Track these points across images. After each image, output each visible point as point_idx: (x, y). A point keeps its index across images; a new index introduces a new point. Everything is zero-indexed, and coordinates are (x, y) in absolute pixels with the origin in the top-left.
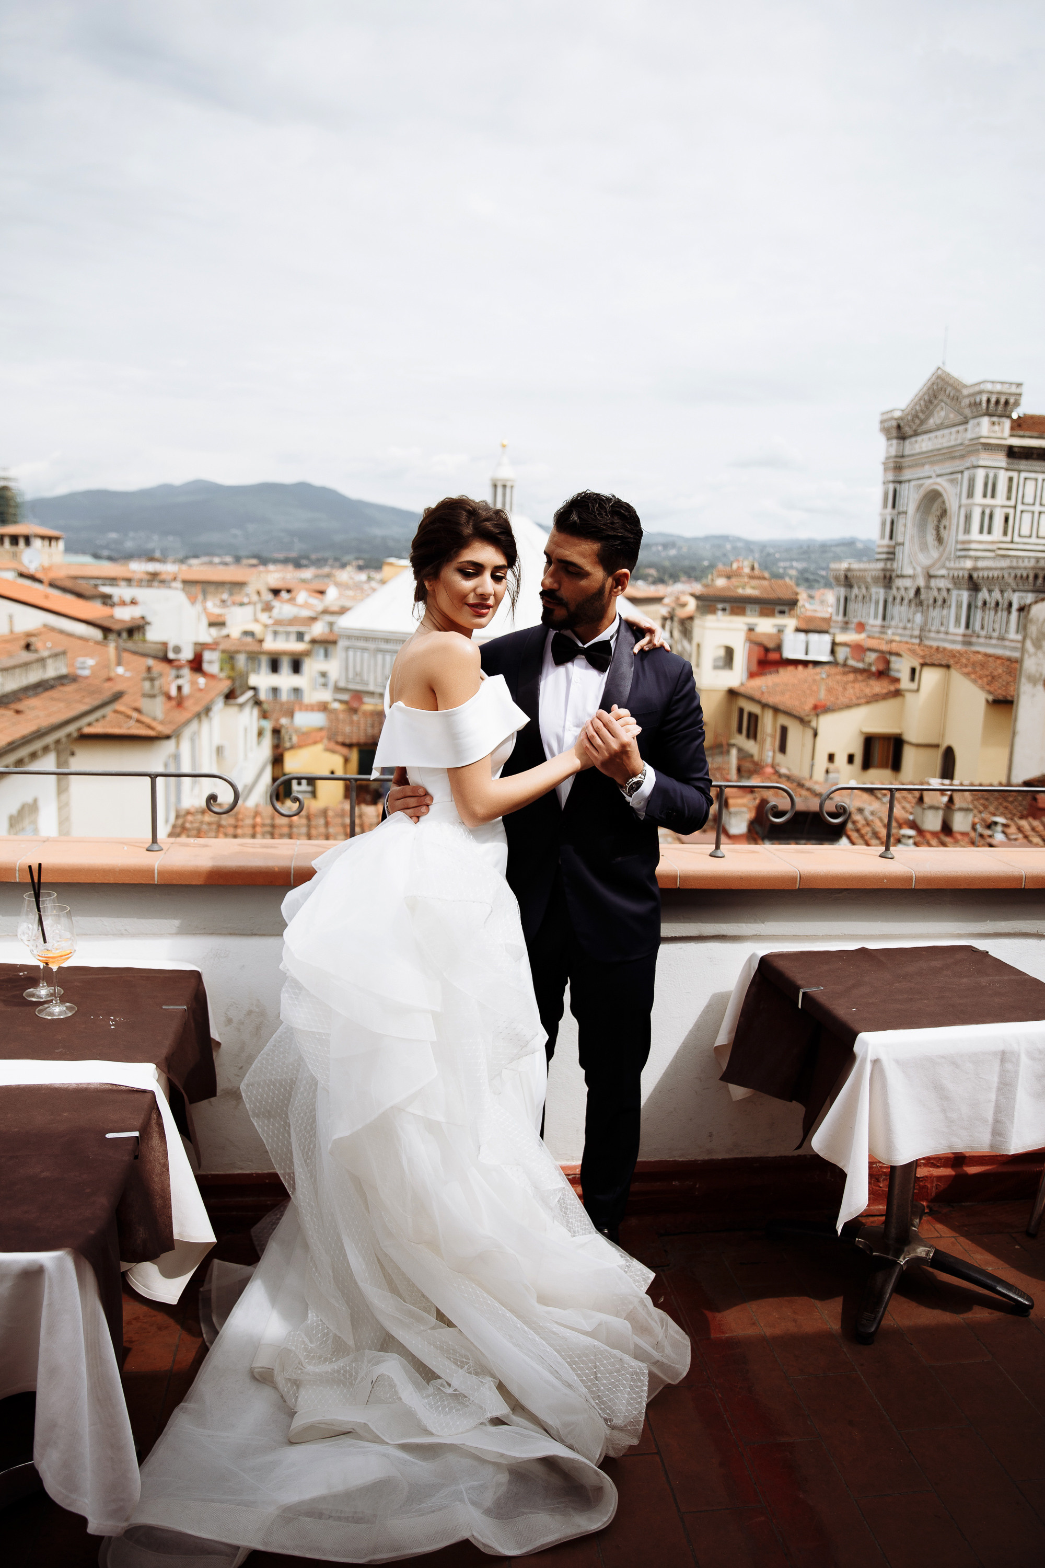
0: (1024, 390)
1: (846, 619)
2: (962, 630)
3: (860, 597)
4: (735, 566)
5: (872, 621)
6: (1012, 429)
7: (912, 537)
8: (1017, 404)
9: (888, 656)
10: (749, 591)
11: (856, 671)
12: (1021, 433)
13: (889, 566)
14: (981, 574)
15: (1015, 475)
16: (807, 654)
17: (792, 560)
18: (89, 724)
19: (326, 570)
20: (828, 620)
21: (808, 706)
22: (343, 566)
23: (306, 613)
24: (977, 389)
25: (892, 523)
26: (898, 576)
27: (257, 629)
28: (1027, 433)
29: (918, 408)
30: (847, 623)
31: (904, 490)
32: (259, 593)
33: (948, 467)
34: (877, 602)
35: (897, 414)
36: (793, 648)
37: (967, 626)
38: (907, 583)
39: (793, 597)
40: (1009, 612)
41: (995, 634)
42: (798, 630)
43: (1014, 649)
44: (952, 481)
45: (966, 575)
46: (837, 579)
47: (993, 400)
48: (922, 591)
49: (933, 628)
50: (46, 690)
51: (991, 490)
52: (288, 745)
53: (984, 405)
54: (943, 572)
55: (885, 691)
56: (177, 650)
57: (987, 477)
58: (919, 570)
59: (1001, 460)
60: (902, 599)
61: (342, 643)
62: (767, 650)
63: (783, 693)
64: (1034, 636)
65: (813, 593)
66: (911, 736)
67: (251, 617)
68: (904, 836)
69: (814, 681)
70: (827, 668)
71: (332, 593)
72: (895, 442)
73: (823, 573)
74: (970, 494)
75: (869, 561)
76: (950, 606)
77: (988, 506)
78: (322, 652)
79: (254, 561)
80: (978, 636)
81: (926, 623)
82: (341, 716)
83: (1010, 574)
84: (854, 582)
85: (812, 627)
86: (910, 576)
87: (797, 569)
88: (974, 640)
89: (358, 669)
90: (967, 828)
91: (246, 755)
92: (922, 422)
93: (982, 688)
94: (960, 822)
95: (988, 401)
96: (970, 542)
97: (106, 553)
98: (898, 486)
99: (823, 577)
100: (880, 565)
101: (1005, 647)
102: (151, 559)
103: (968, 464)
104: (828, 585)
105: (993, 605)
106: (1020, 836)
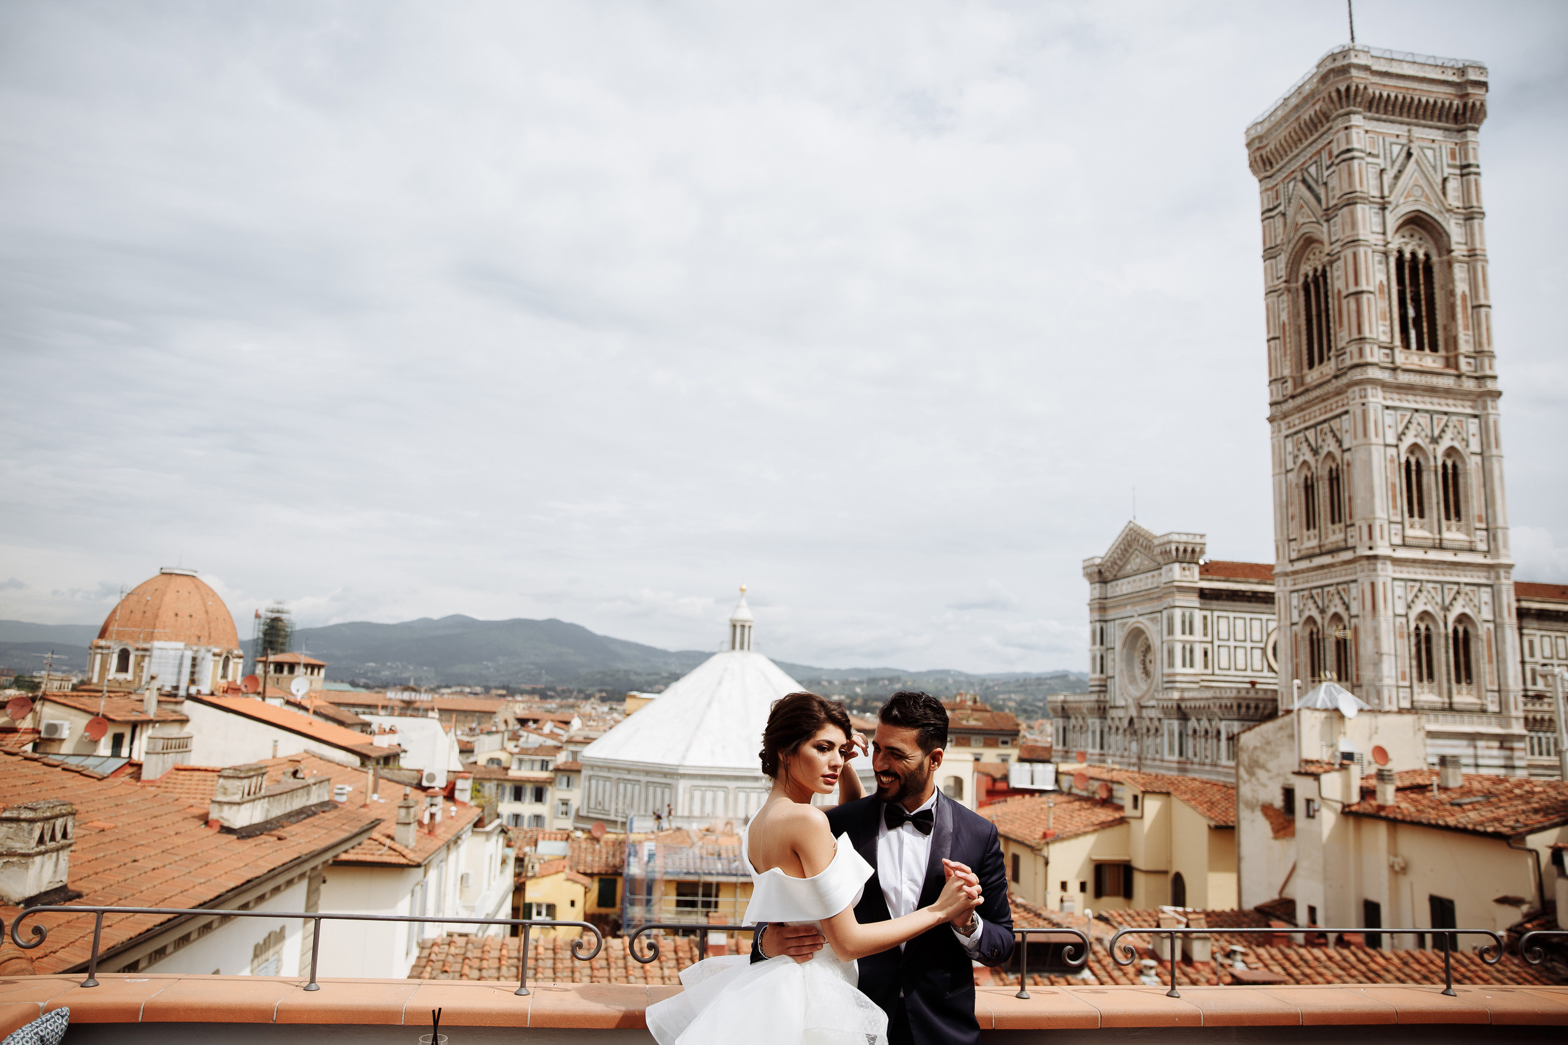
0: (1206, 540)
1: (1066, 748)
2: (1176, 757)
3: (1078, 728)
4: (958, 699)
5: (1090, 750)
6: (1201, 573)
7: (1122, 671)
8: (1202, 552)
9: (1110, 785)
10: (972, 723)
11: (1080, 798)
12: (1210, 577)
13: (1102, 698)
14: (1188, 704)
15: (1208, 613)
16: (1032, 783)
17: (1010, 692)
18: (346, 852)
19: (571, 701)
20: (1049, 749)
21: (1038, 835)
22: (588, 697)
23: (550, 742)
24: (1166, 539)
25: (1102, 658)
26: (1111, 707)
27: (503, 756)
28: (1215, 577)
29: (1116, 556)
30: (1067, 752)
31: (1110, 628)
32: (506, 722)
33: (1148, 607)
34: (1094, 732)
35: (1098, 561)
36: (1020, 776)
37: (1181, 754)
38: (1121, 713)
39: (1014, 727)
40: (1219, 740)
41: (1208, 761)
42: (1021, 760)
43: (1228, 775)
44: (1153, 620)
45: (1175, 706)
46: (1054, 710)
47: (1181, 549)
48: (1135, 720)
49: (1149, 756)
50: (309, 816)
51: (1188, 627)
52: (530, 874)
53: (1174, 553)
54: (1153, 703)
55: (1110, 819)
56: (431, 777)
57: (1183, 615)
58: (1130, 701)
59: (1194, 601)
60: (1117, 729)
61: (585, 773)
62: (994, 780)
63: (1012, 822)
64: (1246, 763)
65: (1032, 723)
66: (1139, 862)
67: (499, 746)
68: (1146, 967)
69: (1042, 809)
70: (1053, 796)
71: (576, 723)
72: (1098, 585)
73: (1041, 704)
74: (1171, 632)
75: (1083, 693)
76: (1162, 735)
77: (1188, 642)
78: (565, 780)
79: (504, 692)
80: (1192, 763)
81: (1141, 750)
82: (584, 845)
83: (1215, 704)
84: (1070, 712)
85: (1034, 757)
86: (1123, 707)
87: (1015, 701)
88: (1189, 766)
89: (600, 798)
90: (1207, 957)
91: (489, 884)
92: (1121, 568)
93: (1203, 814)
94: (1200, 951)
95: (1177, 549)
96: (1175, 675)
97: (362, 681)
98: (1104, 624)
99: (1040, 708)
100: (1094, 697)
101: (1219, 773)
102: (407, 688)
103: (1165, 605)
104: (1045, 716)
105: (1203, 733)
106: (1260, 965)
